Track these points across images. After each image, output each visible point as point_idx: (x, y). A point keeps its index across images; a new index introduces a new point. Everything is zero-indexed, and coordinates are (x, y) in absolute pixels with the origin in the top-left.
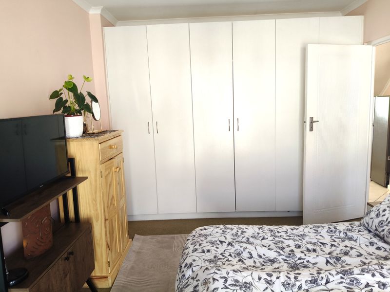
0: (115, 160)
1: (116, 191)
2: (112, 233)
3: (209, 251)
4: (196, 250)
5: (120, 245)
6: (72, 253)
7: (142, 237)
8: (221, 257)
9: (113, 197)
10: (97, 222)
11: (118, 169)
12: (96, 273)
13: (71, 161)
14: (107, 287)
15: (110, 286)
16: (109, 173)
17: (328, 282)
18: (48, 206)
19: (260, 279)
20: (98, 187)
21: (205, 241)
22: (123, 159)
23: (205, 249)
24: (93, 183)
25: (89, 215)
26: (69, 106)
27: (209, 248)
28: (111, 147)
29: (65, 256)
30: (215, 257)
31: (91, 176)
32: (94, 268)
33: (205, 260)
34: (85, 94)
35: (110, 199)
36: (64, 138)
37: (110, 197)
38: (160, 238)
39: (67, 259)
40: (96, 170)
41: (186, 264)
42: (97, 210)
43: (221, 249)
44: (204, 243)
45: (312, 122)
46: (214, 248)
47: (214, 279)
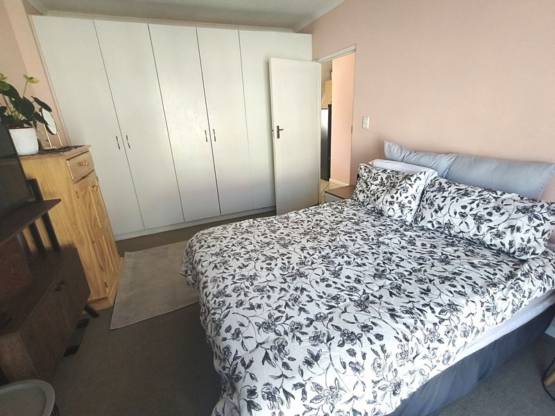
0: (90, 178)
1: (98, 212)
2: (102, 254)
3: (214, 246)
4: (203, 246)
5: (113, 264)
6: (62, 283)
7: (133, 253)
8: (226, 249)
9: (96, 218)
10: (83, 245)
11: (95, 188)
12: (93, 297)
13: (33, 183)
14: (109, 306)
15: (112, 304)
16: (86, 193)
17: (313, 263)
18: (16, 239)
19: (262, 268)
20: (76, 208)
21: (209, 238)
22: (97, 178)
23: (210, 244)
24: (68, 205)
25: (70, 240)
26: (9, 115)
27: (214, 243)
28: (80, 164)
29: (55, 287)
30: (221, 250)
31: (65, 198)
32: (90, 293)
33: (212, 255)
34: (31, 100)
35: (92, 221)
36: (15, 155)
37: (93, 219)
38: (153, 250)
39: (58, 289)
40: (69, 191)
41: (196, 261)
42: (79, 233)
43: (225, 242)
44: (209, 239)
45: (279, 130)
46: (219, 242)
47: (223, 278)
